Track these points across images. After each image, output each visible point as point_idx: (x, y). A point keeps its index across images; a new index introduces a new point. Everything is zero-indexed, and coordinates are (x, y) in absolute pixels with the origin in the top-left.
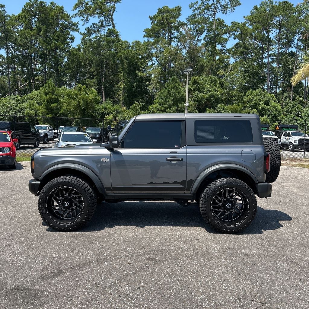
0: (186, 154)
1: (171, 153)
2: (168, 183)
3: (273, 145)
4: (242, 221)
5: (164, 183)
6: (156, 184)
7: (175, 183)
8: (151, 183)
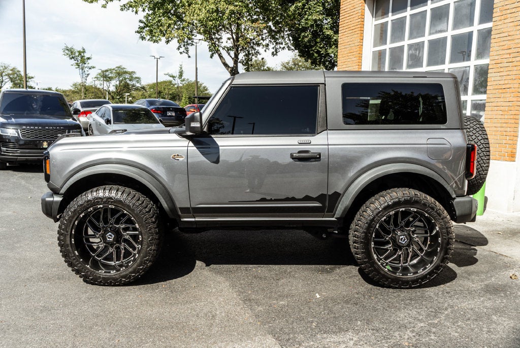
0: (327, 146)
1: (300, 144)
2: (293, 199)
3: (478, 130)
4: (427, 267)
5: (288, 200)
6: (271, 200)
7: (307, 198)
8: (263, 200)
